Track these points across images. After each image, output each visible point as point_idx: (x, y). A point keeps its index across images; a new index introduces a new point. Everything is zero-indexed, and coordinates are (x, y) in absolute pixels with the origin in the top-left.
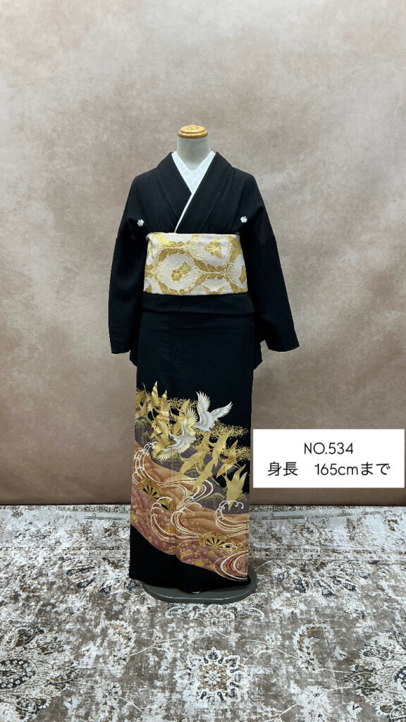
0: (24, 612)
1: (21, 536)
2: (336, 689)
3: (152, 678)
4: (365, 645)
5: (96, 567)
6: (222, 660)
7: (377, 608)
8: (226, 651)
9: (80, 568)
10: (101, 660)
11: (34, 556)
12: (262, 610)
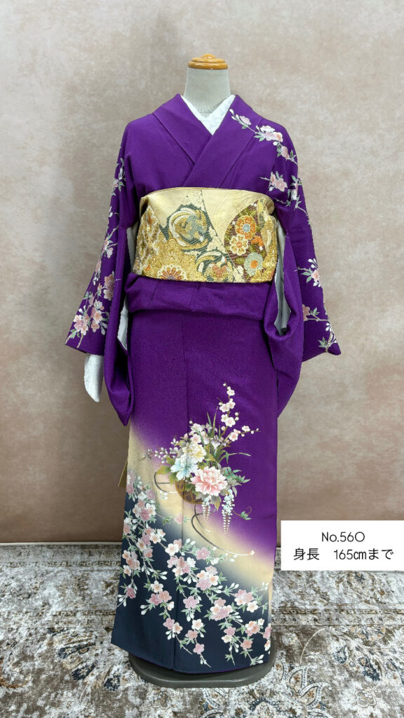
9: (77, 644)
11: (15, 627)
12: (329, 712)
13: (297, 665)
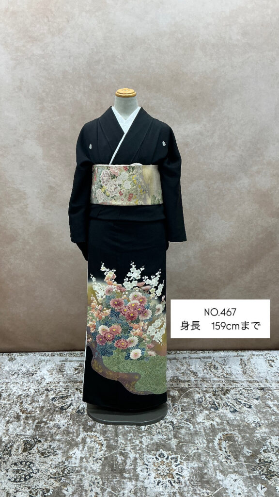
0: (25, 427)
1: (16, 375)
2: (248, 475)
3: (122, 471)
4: (264, 445)
5: (72, 396)
6: (167, 458)
7: (267, 420)
8: (170, 452)
9: (61, 396)
10: (84, 460)
11: (27, 388)
12: (190, 423)
13: (177, 404)
